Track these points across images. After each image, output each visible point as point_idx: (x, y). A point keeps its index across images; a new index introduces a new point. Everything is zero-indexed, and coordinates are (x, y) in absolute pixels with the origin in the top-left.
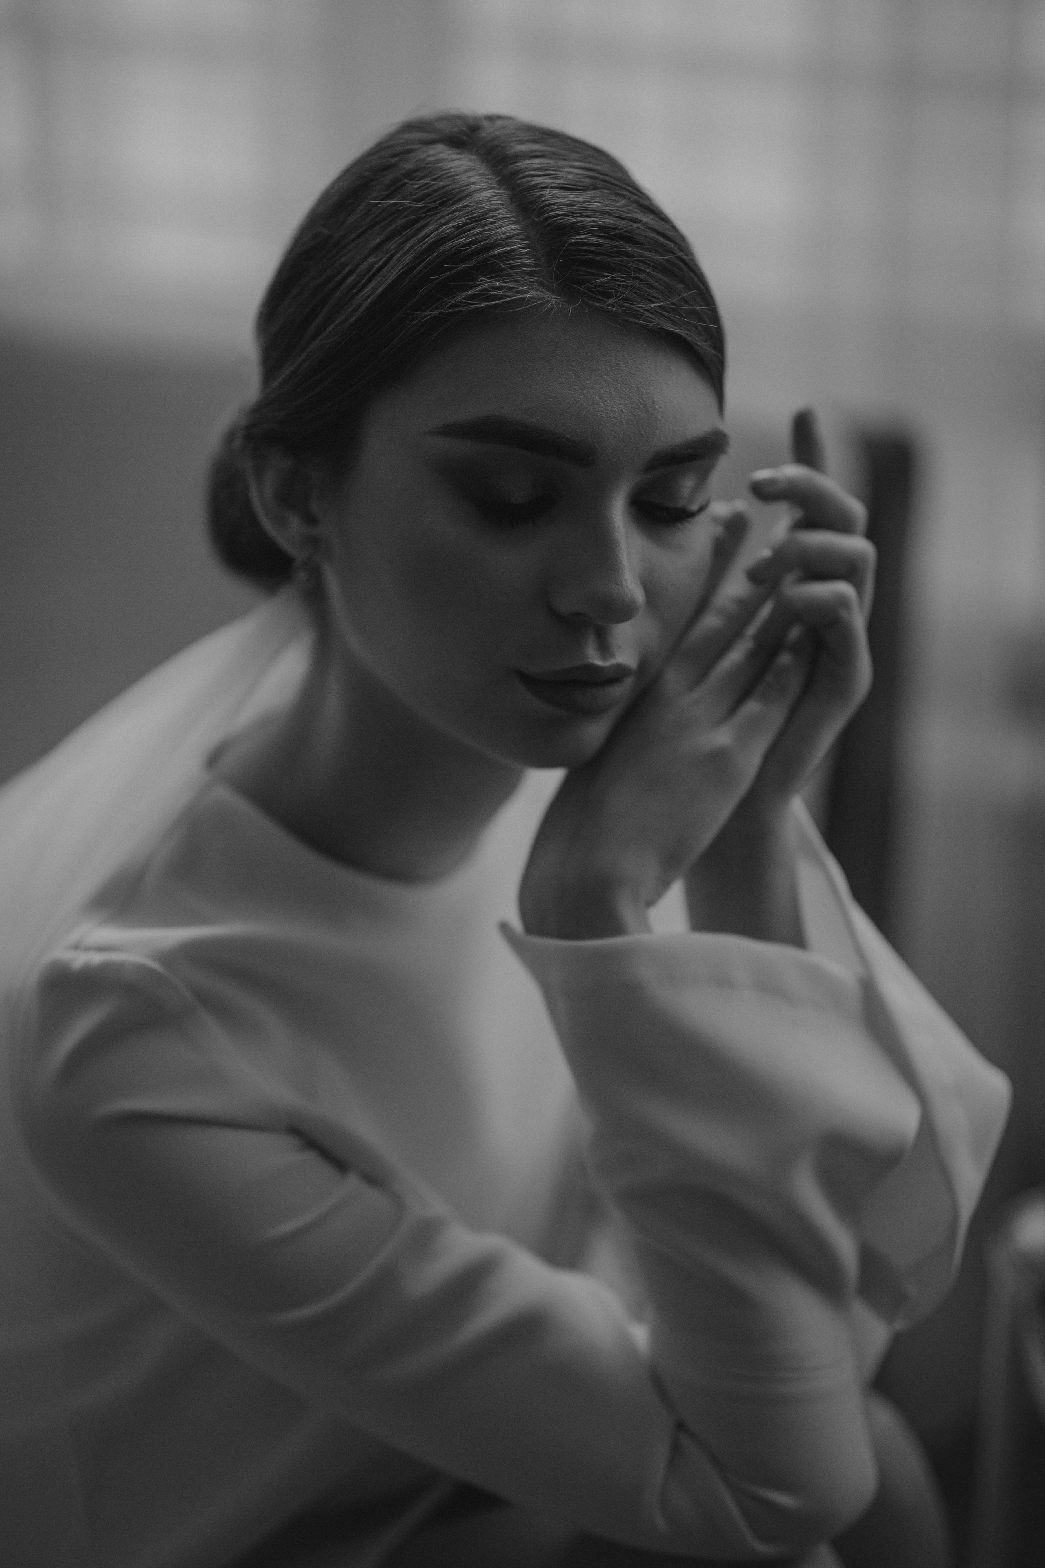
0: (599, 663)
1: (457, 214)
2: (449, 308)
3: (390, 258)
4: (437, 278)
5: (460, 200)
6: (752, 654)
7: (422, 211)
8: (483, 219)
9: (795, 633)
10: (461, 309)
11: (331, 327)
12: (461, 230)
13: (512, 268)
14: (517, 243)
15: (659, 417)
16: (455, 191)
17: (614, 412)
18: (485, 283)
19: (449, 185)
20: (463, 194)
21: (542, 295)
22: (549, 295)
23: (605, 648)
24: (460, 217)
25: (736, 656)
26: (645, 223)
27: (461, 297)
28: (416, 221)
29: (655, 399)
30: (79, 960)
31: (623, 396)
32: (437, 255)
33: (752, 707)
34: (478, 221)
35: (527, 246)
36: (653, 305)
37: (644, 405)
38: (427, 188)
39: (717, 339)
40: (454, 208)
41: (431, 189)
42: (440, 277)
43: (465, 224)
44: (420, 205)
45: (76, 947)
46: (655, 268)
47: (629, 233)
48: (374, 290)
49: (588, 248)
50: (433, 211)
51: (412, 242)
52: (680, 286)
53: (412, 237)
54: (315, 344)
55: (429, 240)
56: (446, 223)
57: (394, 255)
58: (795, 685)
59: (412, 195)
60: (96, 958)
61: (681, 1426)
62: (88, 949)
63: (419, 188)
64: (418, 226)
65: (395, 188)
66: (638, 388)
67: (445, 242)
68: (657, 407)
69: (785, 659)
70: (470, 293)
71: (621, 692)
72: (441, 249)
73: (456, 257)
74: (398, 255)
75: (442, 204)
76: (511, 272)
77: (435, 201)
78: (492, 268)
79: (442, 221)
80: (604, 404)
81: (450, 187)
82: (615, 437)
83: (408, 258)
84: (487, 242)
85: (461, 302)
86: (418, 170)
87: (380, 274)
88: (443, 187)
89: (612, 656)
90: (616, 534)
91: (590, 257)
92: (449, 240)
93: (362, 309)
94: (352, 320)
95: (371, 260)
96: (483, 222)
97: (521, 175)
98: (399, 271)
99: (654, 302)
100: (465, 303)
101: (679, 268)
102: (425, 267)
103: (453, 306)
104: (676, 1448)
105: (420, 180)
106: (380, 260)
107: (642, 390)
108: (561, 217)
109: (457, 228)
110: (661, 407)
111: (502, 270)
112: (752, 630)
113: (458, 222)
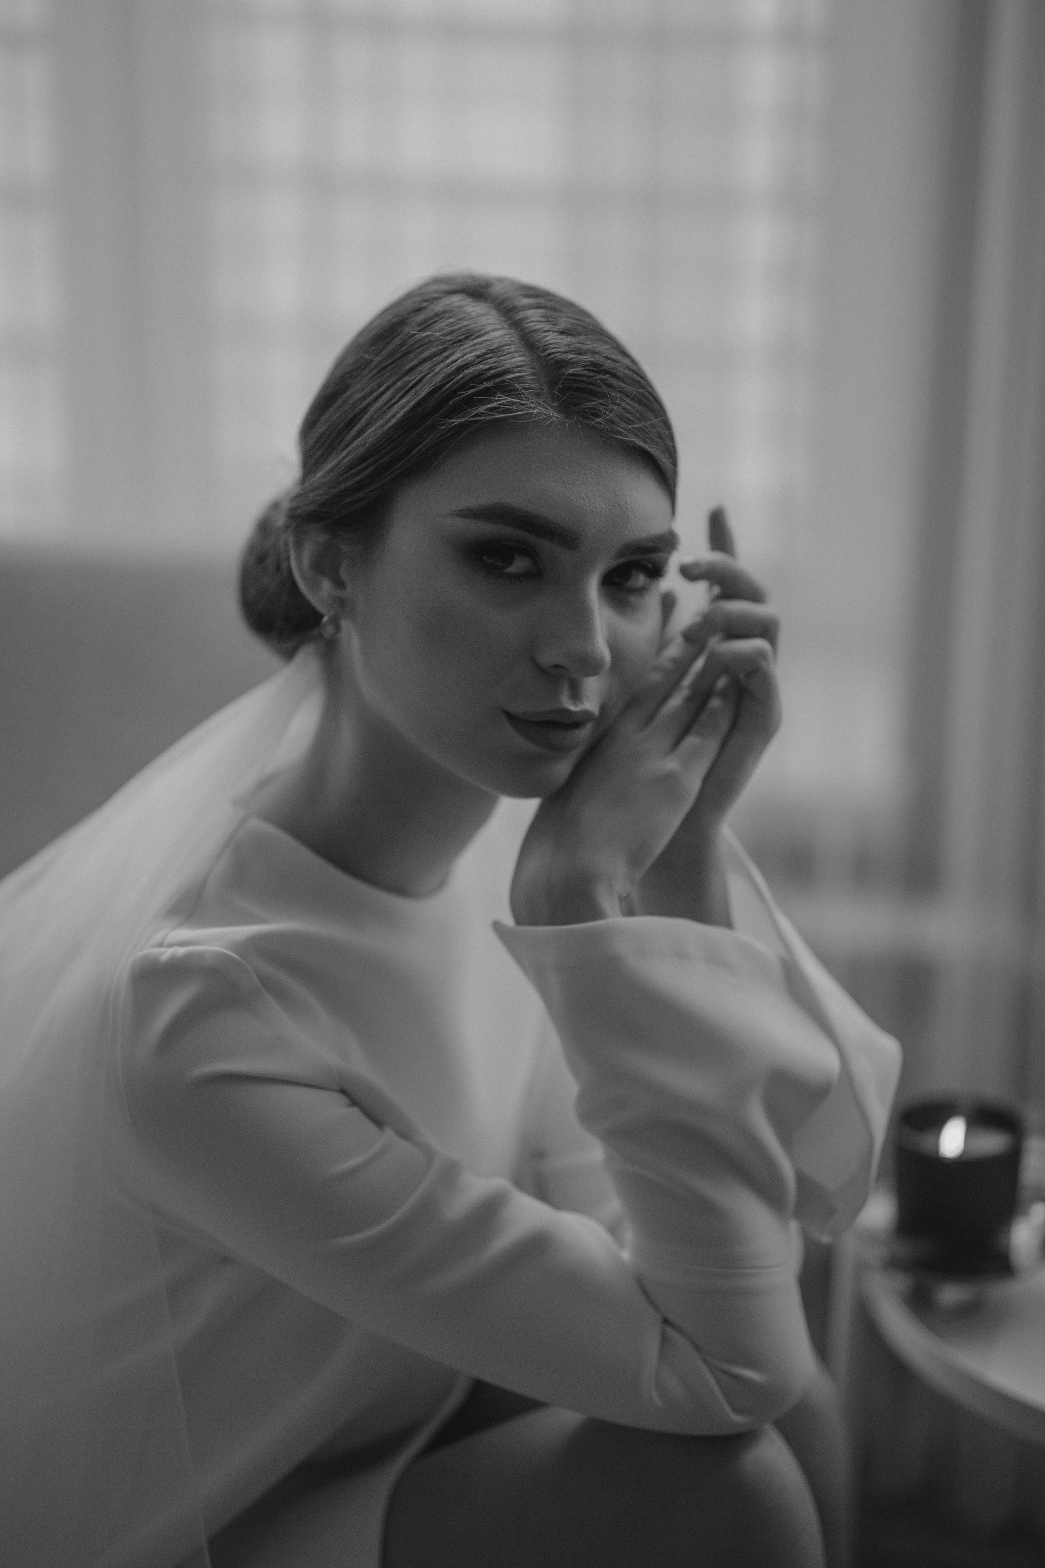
0: (572, 708)
1: (479, 346)
2: (473, 416)
3: (422, 378)
4: (463, 394)
5: (479, 336)
6: (689, 700)
7: (450, 343)
8: (499, 351)
9: (722, 682)
10: (482, 418)
11: (370, 430)
12: (481, 358)
13: (525, 389)
14: (525, 371)
15: (630, 515)
16: (476, 329)
17: (596, 508)
18: (504, 399)
19: (471, 324)
20: (482, 332)
21: (545, 411)
22: (551, 412)
23: (576, 694)
24: (480, 349)
25: (676, 701)
26: (624, 364)
27: (482, 409)
28: (445, 350)
29: (628, 501)
30: (166, 954)
31: (603, 495)
32: (463, 376)
33: (691, 741)
34: (494, 352)
35: (533, 374)
36: (630, 426)
37: (619, 505)
38: (453, 326)
39: (672, 454)
40: (475, 342)
41: (456, 327)
42: (465, 393)
43: (485, 354)
44: (448, 338)
45: (161, 945)
46: (633, 399)
47: (613, 369)
48: (408, 402)
49: (581, 378)
50: (459, 342)
51: (442, 365)
52: (650, 415)
53: (442, 361)
54: (355, 444)
55: (455, 365)
56: (470, 353)
57: (426, 375)
58: (724, 723)
59: (442, 330)
60: (181, 951)
61: (666, 1321)
62: (170, 946)
63: (447, 325)
64: (445, 354)
65: (425, 325)
66: (615, 490)
67: (469, 367)
68: (629, 507)
69: (715, 703)
70: (489, 406)
71: (584, 734)
72: (466, 371)
73: (478, 378)
74: (430, 375)
75: (466, 338)
76: (524, 392)
77: (460, 336)
78: (506, 388)
79: (465, 351)
80: (589, 501)
81: (472, 326)
82: (596, 527)
83: (439, 378)
84: (502, 368)
85: (482, 413)
86: (445, 312)
87: (414, 389)
88: (466, 326)
89: (582, 703)
90: (592, 605)
91: (584, 386)
92: (472, 366)
93: (399, 416)
94: (390, 424)
95: (406, 379)
96: (500, 353)
97: (529, 320)
98: (431, 387)
99: (631, 425)
100: (486, 413)
101: (649, 400)
102: (453, 385)
103: (476, 415)
104: (664, 1339)
105: (448, 319)
106: (413, 380)
107: (618, 492)
108: (560, 354)
109: (478, 357)
110: (631, 507)
111: (517, 390)
112: (687, 681)
113: (478, 353)
